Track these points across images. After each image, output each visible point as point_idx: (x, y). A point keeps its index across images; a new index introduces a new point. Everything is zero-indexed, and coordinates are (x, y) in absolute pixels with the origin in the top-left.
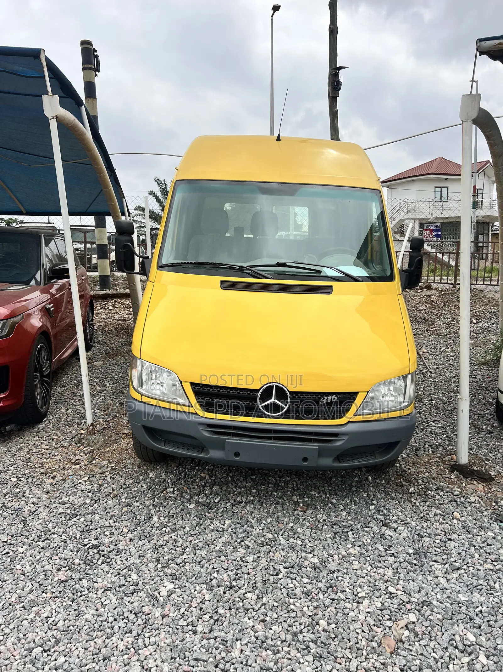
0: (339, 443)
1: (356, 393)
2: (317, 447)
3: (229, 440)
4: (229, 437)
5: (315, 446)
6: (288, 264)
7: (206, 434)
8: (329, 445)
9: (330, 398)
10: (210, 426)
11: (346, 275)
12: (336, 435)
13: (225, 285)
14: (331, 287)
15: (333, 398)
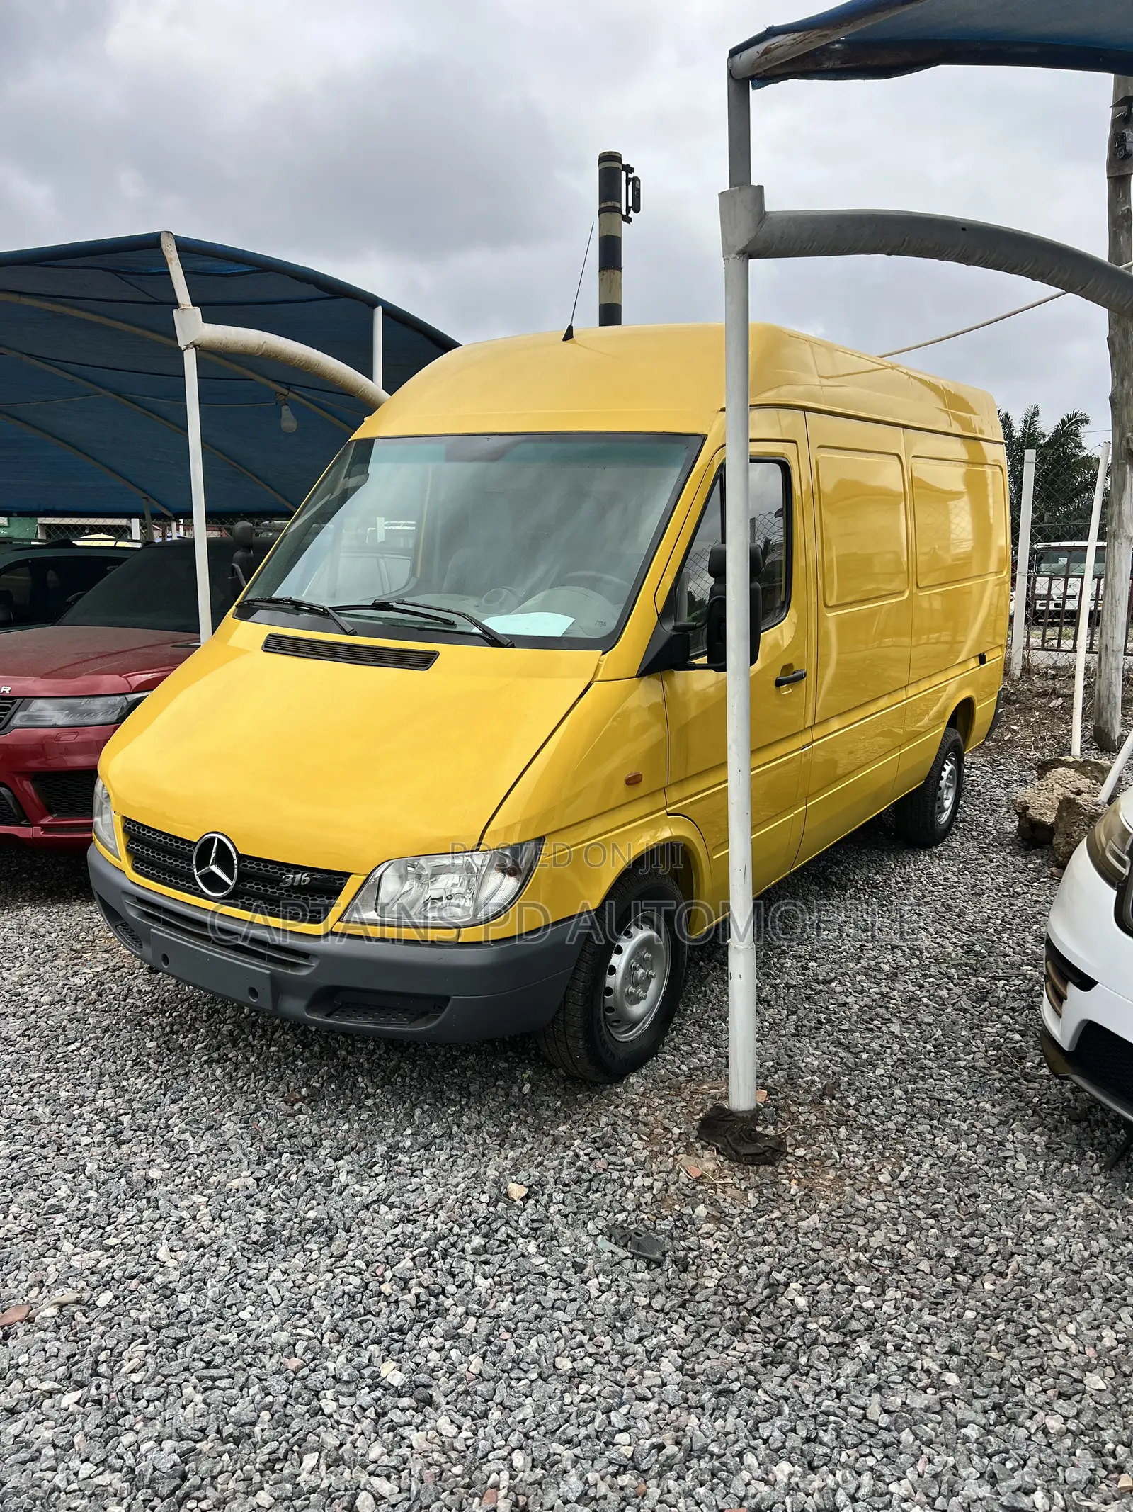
0: (304, 972)
1: (348, 875)
2: (268, 972)
3: (157, 930)
4: (158, 926)
5: (264, 969)
6: (395, 606)
7: (133, 914)
8: (289, 972)
9: (298, 876)
10: (141, 901)
11: (486, 631)
12: (305, 955)
13: (275, 645)
14: (434, 655)
15: (303, 877)
